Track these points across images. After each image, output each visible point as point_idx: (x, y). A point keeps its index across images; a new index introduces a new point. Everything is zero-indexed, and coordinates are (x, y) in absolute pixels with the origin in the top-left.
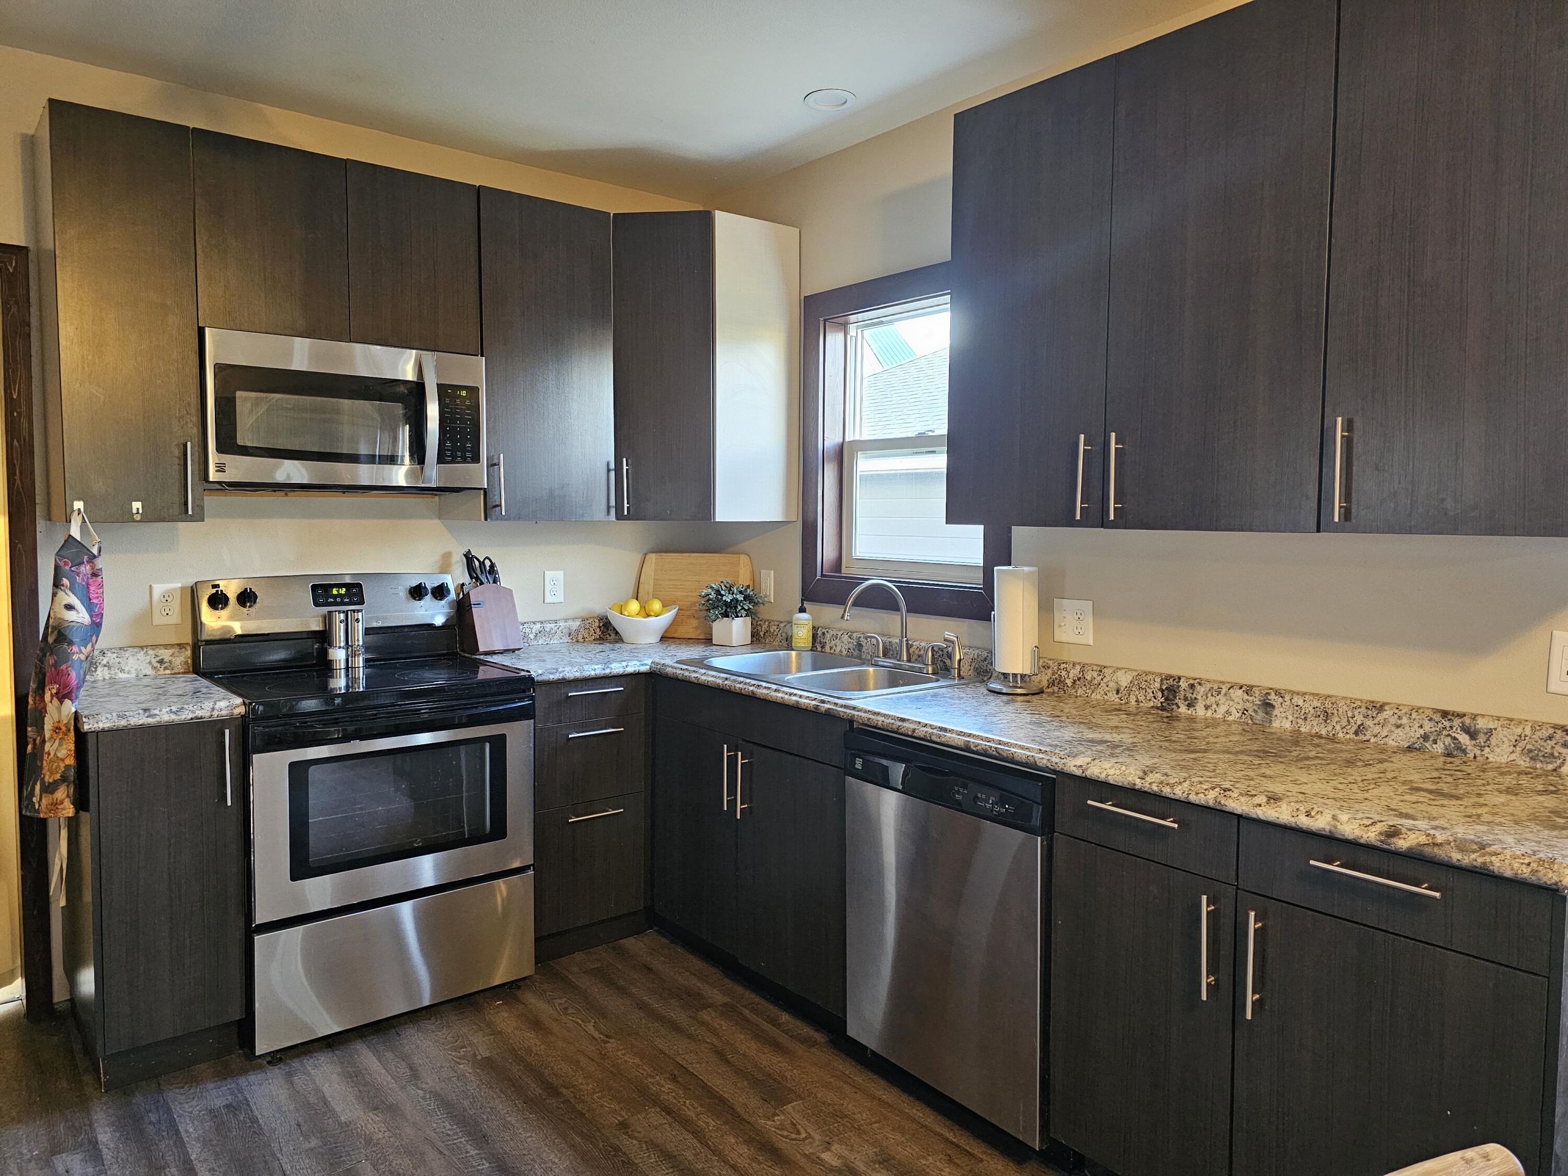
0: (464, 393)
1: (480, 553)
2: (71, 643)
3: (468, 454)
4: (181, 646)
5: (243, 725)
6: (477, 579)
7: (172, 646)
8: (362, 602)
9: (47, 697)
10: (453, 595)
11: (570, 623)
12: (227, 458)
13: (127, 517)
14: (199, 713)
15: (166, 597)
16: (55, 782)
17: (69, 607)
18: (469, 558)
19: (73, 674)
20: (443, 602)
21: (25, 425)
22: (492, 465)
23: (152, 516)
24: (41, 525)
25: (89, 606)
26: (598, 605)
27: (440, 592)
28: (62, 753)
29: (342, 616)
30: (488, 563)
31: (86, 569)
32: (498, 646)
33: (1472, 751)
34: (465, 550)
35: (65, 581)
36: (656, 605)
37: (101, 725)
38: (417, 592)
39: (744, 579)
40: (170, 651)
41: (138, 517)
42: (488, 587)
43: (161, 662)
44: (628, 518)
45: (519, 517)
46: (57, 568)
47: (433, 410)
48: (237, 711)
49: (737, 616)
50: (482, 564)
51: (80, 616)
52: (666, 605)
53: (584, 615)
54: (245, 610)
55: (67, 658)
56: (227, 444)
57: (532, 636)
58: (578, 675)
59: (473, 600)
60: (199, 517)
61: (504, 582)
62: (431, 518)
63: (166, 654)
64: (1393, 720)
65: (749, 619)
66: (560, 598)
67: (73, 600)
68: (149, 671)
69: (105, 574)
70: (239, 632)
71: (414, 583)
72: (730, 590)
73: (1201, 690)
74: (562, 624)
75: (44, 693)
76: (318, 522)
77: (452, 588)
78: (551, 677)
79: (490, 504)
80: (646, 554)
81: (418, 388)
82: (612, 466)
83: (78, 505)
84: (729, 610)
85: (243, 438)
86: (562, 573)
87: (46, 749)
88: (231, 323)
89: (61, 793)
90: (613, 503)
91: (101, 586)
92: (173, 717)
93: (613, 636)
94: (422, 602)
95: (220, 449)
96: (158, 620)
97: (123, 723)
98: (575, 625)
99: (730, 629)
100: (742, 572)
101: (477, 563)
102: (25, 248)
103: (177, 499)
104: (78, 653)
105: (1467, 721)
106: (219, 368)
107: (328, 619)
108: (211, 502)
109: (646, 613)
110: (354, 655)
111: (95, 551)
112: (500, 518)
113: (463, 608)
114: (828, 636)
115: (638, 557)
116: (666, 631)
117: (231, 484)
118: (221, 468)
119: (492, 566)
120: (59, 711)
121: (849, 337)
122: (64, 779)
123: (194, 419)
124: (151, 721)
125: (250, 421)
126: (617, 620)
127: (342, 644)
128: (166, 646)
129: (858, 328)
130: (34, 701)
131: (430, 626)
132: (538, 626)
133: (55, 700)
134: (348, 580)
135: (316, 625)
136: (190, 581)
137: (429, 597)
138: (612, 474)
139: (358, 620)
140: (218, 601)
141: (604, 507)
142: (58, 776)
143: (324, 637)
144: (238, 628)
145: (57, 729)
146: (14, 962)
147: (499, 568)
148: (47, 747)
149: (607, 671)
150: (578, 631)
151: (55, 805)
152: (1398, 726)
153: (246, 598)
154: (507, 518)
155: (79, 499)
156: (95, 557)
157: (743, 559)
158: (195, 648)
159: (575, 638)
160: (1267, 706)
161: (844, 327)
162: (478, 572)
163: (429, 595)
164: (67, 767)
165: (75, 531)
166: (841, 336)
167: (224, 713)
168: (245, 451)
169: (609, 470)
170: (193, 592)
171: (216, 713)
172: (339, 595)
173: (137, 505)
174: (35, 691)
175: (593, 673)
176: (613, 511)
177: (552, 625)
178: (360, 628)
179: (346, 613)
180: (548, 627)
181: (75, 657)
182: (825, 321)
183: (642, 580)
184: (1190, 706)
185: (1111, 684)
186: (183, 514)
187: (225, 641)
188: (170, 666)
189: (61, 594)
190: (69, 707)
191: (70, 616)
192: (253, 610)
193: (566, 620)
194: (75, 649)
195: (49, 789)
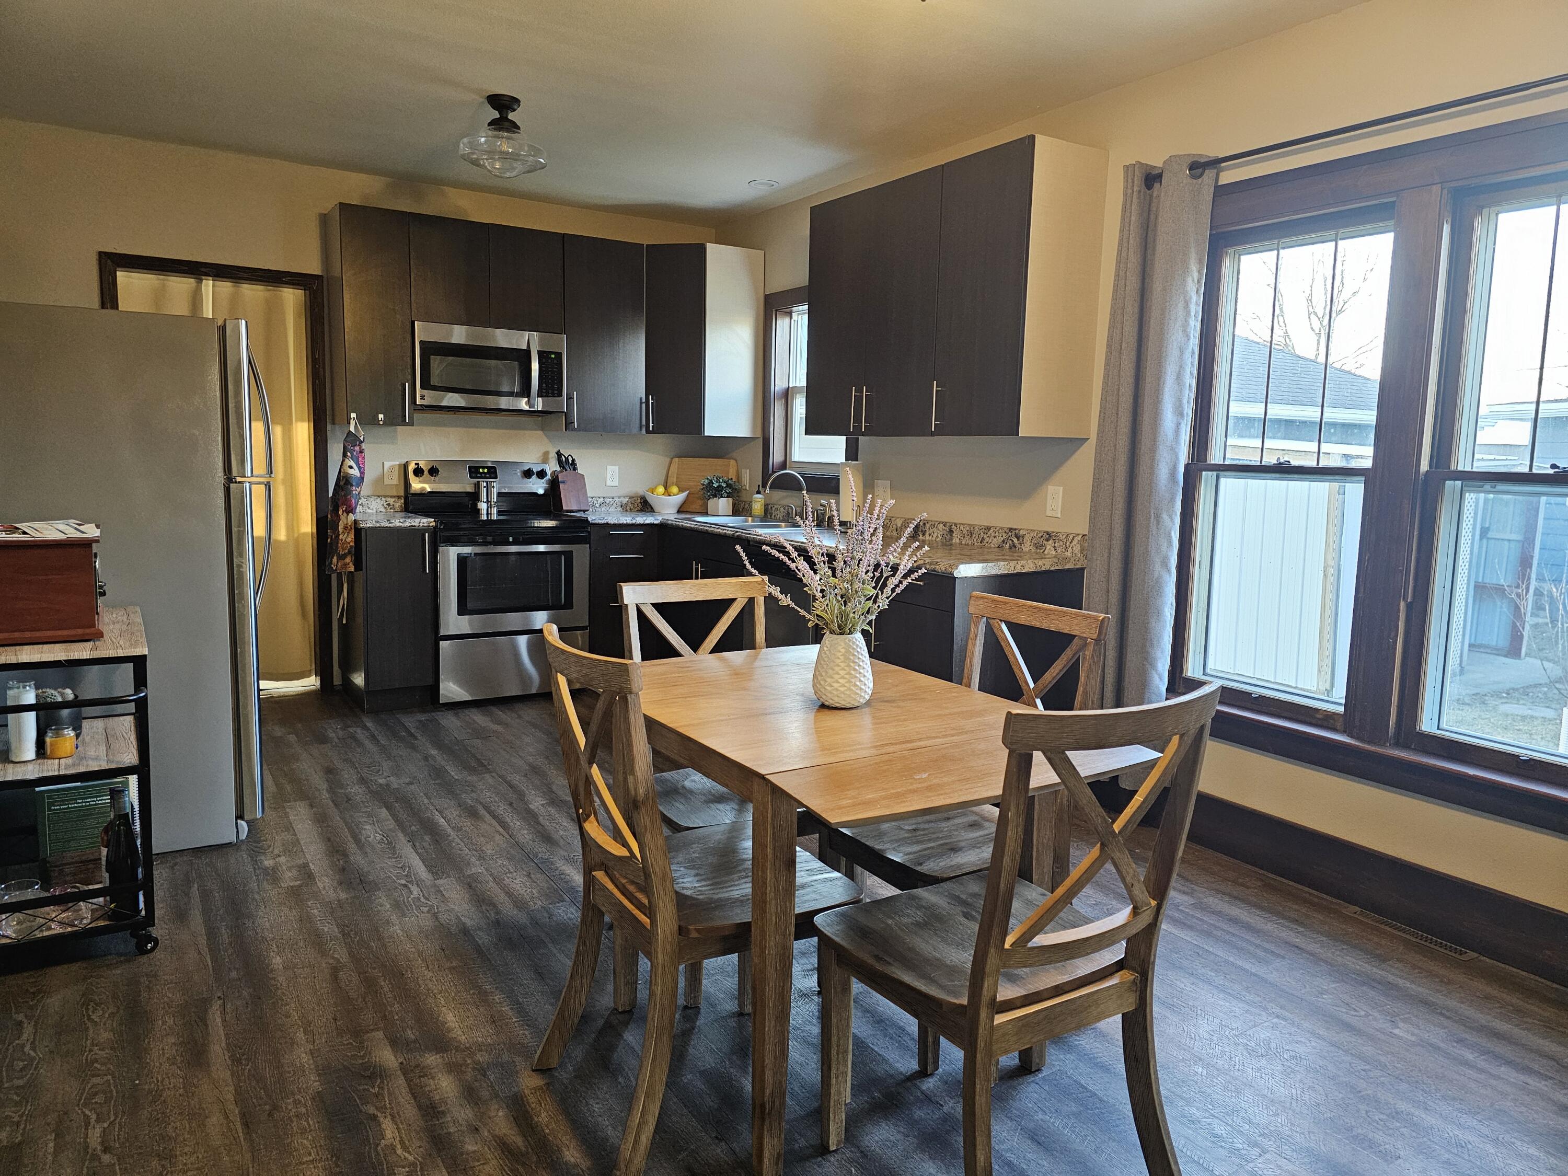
0: (553, 356)
1: (565, 452)
2: (352, 485)
3: (556, 392)
4: (399, 497)
5: (434, 532)
6: (564, 468)
7: (394, 497)
8: (496, 477)
9: (340, 512)
10: (549, 477)
11: (622, 499)
12: (425, 392)
13: (375, 422)
14: (413, 524)
15: (391, 468)
16: (345, 554)
17: (351, 467)
18: (559, 454)
19: (353, 501)
20: (543, 480)
21: (322, 373)
22: (570, 398)
23: (389, 422)
24: (329, 427)
25: (359, 468)
26: (640, 489)
27: (541, 474)
28: (349, 540)
29: (485, 484)
30: (570, 459)
31: (357, 448)
32: (574, 508)
33: (1018, 546)
34: (556, 450)
35: (349, 454)
36: (675, 489)
37: (368, 525)
38: (528, 474)
39: (732, 474)
40: (393, 499)
41: (381, 423)
42: (570, 471)
43: (389, 505)
44: (653, 432)
45: (585, 430)
46: (345, 447)
47: (535, 366)
48: (431, 525)
49: (722, 497)
50: (567, 459)
51: (355, 472)
52: (681, 490)
53: (632, 495)
54: (433, 478)
55: (351, 492)
56: (426, 385)
57: (597, 505)
58: (616, 522)
59: (560, 480)
60: (411, 424)
61: (580, 471)
62: (536, 430)
63: (391, 501)
64: (993, 534)
65: (730, 500)
66: (616, 483)
67: (352, 463)
68: (383, 510)
69: (366, 452)
70: (429, 490)
71: (526, 469)
72: (718, 481)
73: (928, 526)
74: (617, 499)
75: (338, 510)
76: (472, 430)
77: (549, 472)
78: (600, 522)
79: (568, 422)
80: (672, 459)
81: (527, 353)
82: (644, 400)
83: (353, 415)
84: (717, 492)
85: (434, 381)
86: (617, 468)
87: (340, 537)
88: (429, 318)
89: (348, 560)
90: (644, 422)
91: (363, 458)
92: (401, 524)
93: (650, 509)
94: (531, 480)
95: (422, 387)
96: (387, 482)
97: (378, 525)
98: (625, 500)
99: (717, 504)
100: (731, 470)
101: (564, 459)
102: (321, 276)
103: (400, 413)
104: (355, 490)
105: (1017, 531)
106: (421, 343)
107: (477, 485)
108: (416, 416)
109: (667, 493)
110: (491, 507)
111: (362, 439)
112: (574, 429)
113: (554, 484)
114: (773, 509)
115: (668, 460)
116: (680, 508)
117: (427, 406)
118: (422, 398)
119: (573, 460)
120: (347, 519)
121: (792, 321)
122: (349, 552)
123: (409, 370)
124: (390, 525)
125: (437, 372)
126: (651, 499)
127: (485, 500)
128: (391, 497)
129: (798, 315)
130: (332, 517)
131: (536, 494)
132: (602, 499)
133: (345, 514)
134: (490, 464)
135: (470, 489)
136: (404, 461)
137: (534, 477)
138: (644, 405)
139: (493, 487)
140: (418, 472)
141: (638, 425)
142: (347, 551)
143: (475, 496)
144: (428, 488)
145: (345, 528)
146: (311, 666)
147: (577, 462)
148: (341, 537)
149: (634, 522)
150: (626, 504)
151: (346, 565)
152: (995, 537)
153: (433, 471)
154: (578, 430)
155: (353, 412)
156: (362, 442)
157: (732, 462)
158: (406, 498)
159: (625, 508)
160: (951, 531)
161: (790, 314)
162: (564, 464)
163: (535, 475)
164: (351, 546)
165: (352, 429)
166: (787, 320)
167: (425, 525)
168: (435, 388)
169: (641, 403)
170: (405, 466)
171: (421, 525)
172: (484, 473)
173: (381, 416)
174: (332, 511)
175: (625, 522)
176: (644, 429)
177: (611, 500)
178: (495, 492)
179: (486, 482)
180: (608, 500)
181: (354, 492)
182: (776, 311)
183: (670, 475)
184: (924, 535)
185: (894, 526)
186: (403, 422)
187: (421, 495)
188: (393, 508)
189: (347, 460)
190: (352, 517)
191: (351, 471)
192: (437, 478)
193: (619, 497)
194: (354, 488)
195: (341, 558)
